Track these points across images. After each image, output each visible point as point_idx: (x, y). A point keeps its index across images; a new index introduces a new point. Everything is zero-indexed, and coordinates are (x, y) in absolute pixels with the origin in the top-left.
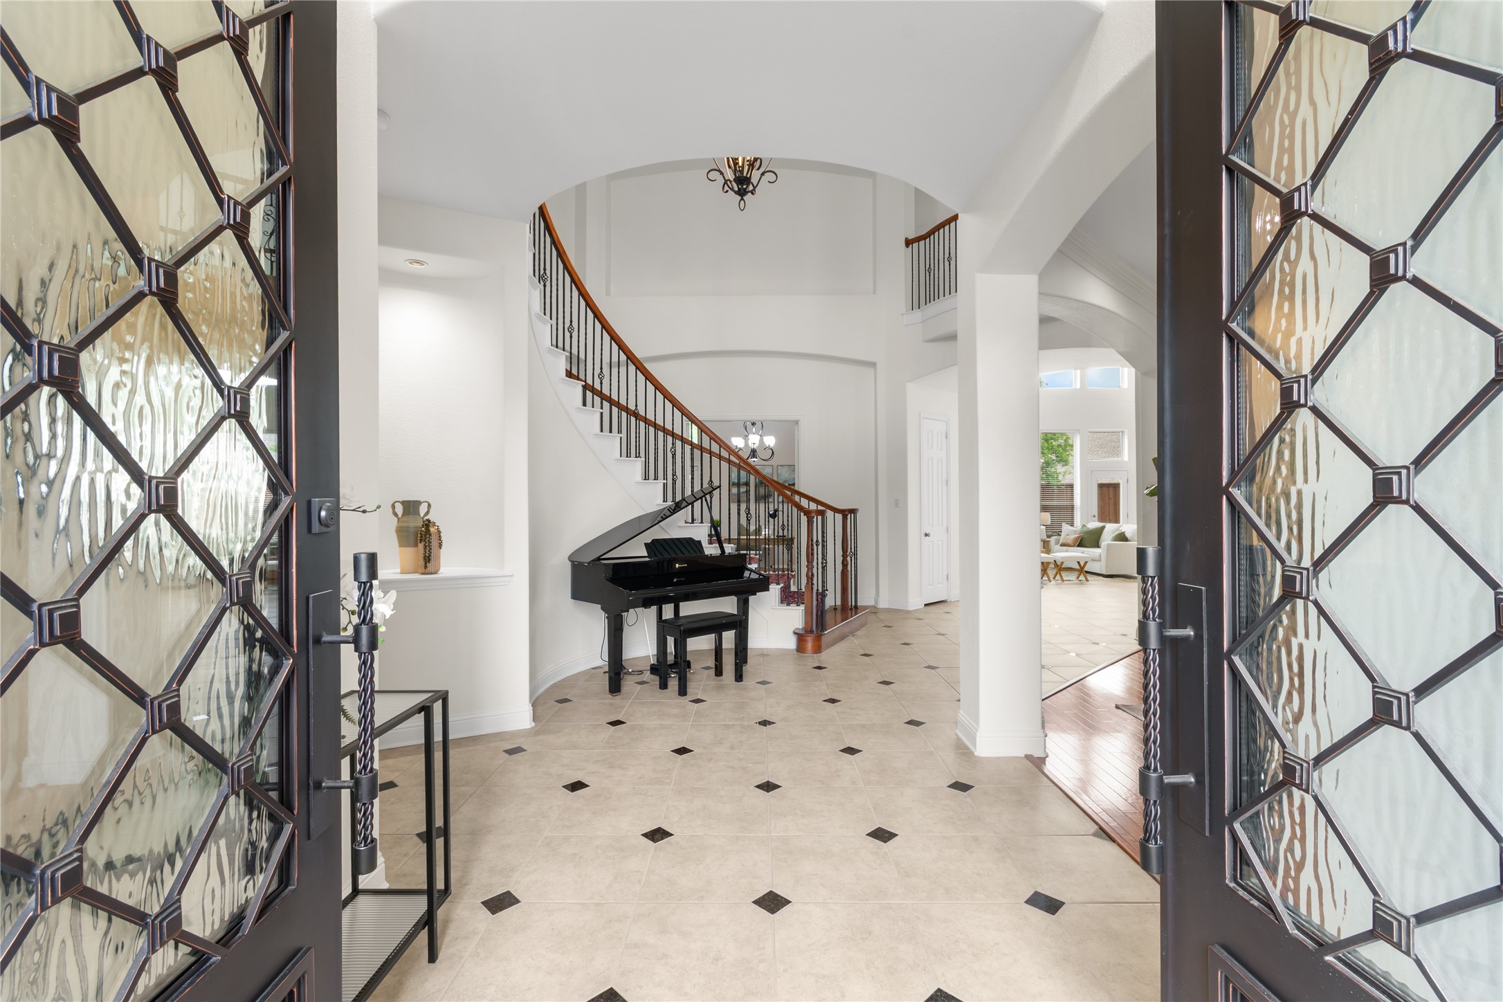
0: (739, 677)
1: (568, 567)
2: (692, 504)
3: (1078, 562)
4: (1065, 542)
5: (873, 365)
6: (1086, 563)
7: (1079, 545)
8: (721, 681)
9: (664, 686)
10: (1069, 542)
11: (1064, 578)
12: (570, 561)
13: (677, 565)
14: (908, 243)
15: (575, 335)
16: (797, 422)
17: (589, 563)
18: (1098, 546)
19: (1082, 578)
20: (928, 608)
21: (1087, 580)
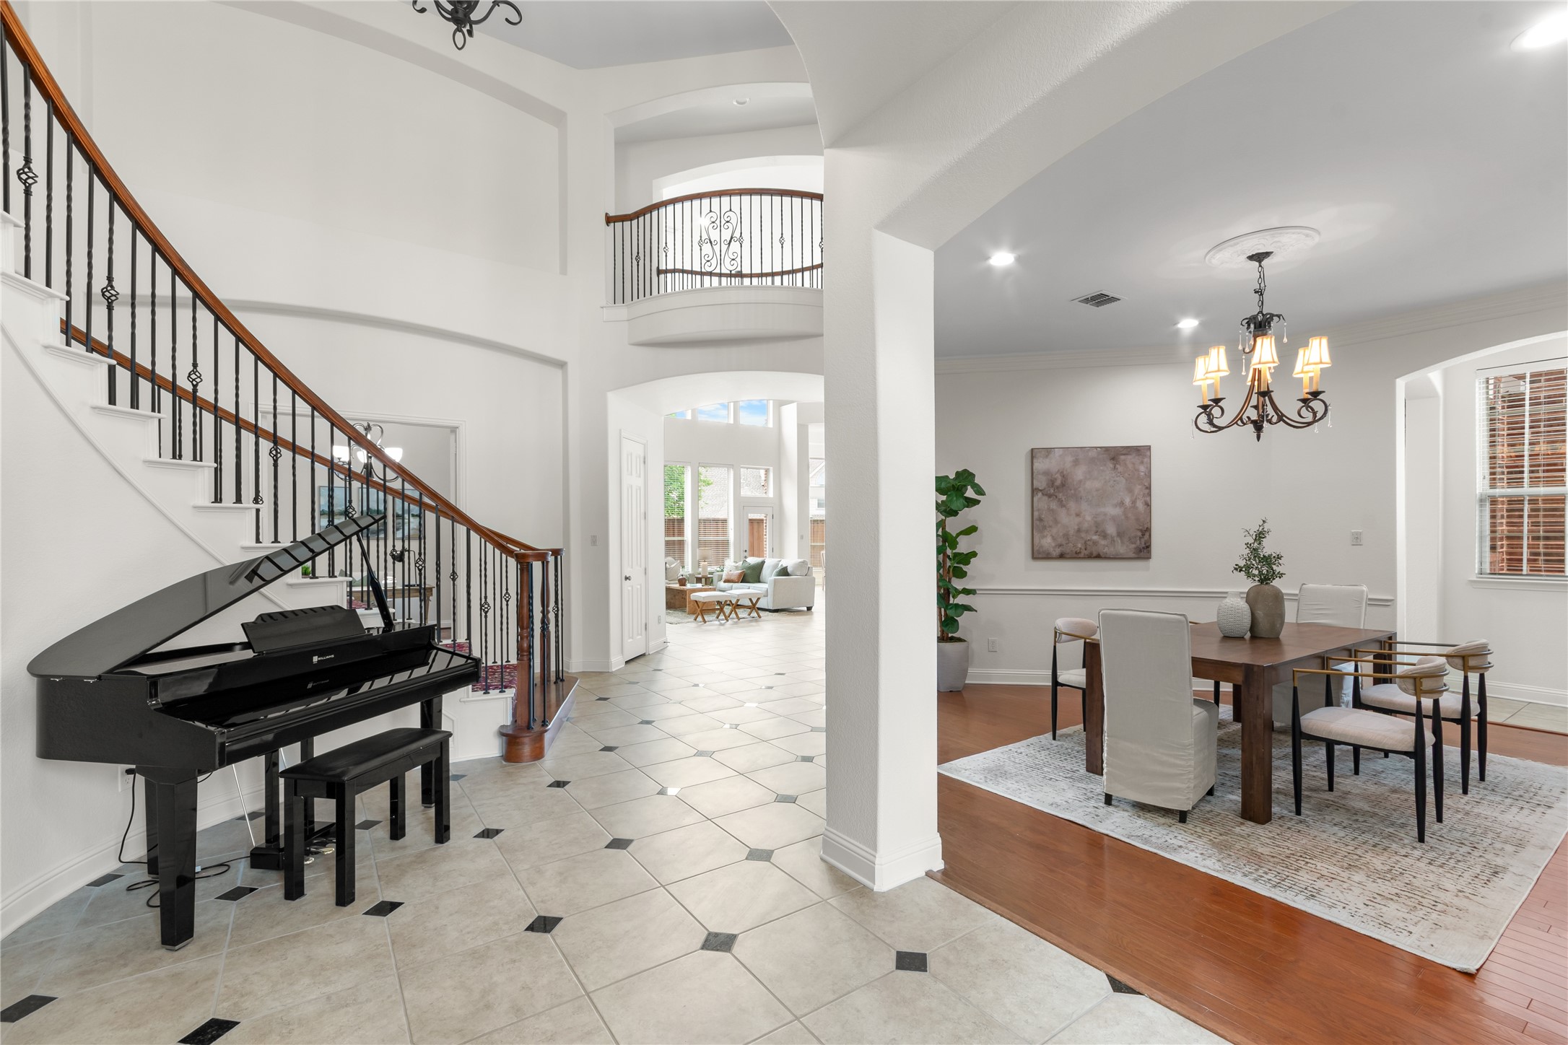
0: (442, 832)
1: (28, 688)
2: (331, 548)
3: (750, 599)
4: (728, 578)
5: (562, 365)
6: (759, 599)
7: (743, 581)
8: (404, 848)
9: (294, 890)
10: (733, 578)
11: (740, 616)
12: (33, 674)
13: (315, 659)
14: (610, 220)
15: (39, 190)
16: (454, 430)
17: (99, 678)
18: (758, 581)
19: (754, 614)
20: (629, 666)
21: (760, 617)
